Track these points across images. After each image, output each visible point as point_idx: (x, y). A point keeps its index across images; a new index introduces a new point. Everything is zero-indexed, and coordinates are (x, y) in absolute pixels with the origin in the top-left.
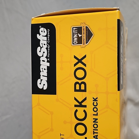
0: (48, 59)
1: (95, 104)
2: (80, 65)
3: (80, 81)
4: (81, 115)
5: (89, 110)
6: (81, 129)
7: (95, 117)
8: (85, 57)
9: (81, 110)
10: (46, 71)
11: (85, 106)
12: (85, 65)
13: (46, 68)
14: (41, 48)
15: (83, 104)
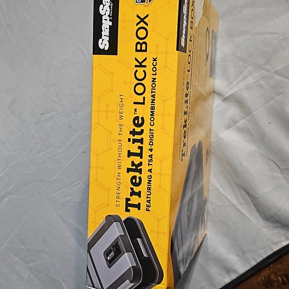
0: (111, 18)
1: (155, 64)
2: (142, 25)
3: (141, 41)
4: (140, 75)
5: (149, 70)
6: (140, 89)
7: (154, 76)
8: (147, 16)
9: (141, 70)
10: (108, 30)
11: (145, 66)
12: (147, 25)
13: (108, 28)
14: (104, 6)
15: (143, 64)
